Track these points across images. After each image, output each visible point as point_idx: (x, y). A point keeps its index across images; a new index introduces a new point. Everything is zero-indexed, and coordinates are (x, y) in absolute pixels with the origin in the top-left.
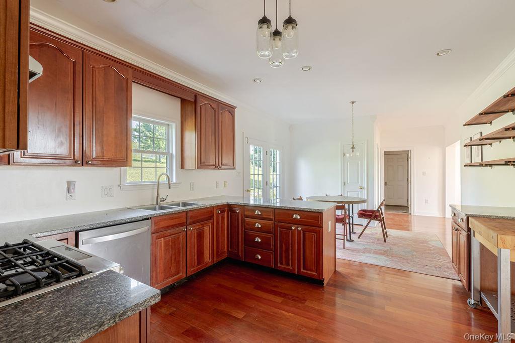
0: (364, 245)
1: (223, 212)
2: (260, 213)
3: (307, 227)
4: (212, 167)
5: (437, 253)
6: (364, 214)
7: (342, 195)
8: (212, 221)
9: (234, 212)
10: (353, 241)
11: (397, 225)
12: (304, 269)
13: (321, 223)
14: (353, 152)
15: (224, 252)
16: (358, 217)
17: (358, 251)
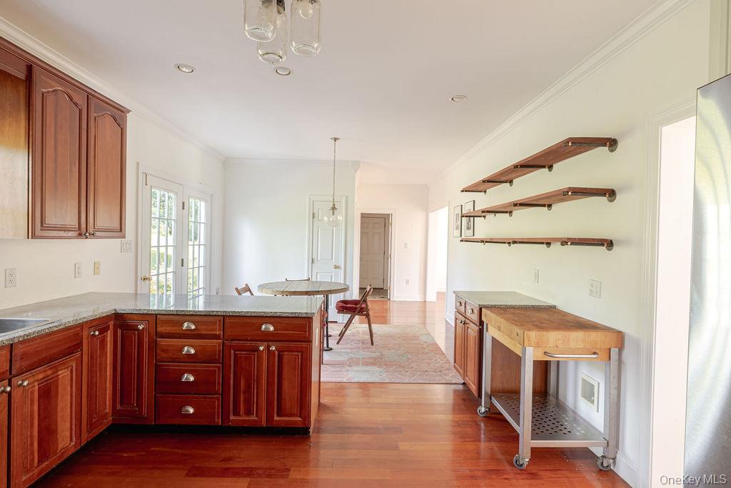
0: (348, 353)
1: (103, 331)
2: (193, 327)
3: (286, 344)
4: (70, 234)
5: (432, 351)
6: (345, 307)
7: (309, 280)
8: (78, 354)
9: (135, 328)
10: (331, 349)
11: (378, 317)
12: (278, 415)
13: (309, 334)
14: (333, 214)
15: (105, 417)
16: (338, 313)
17: (342, 364)
